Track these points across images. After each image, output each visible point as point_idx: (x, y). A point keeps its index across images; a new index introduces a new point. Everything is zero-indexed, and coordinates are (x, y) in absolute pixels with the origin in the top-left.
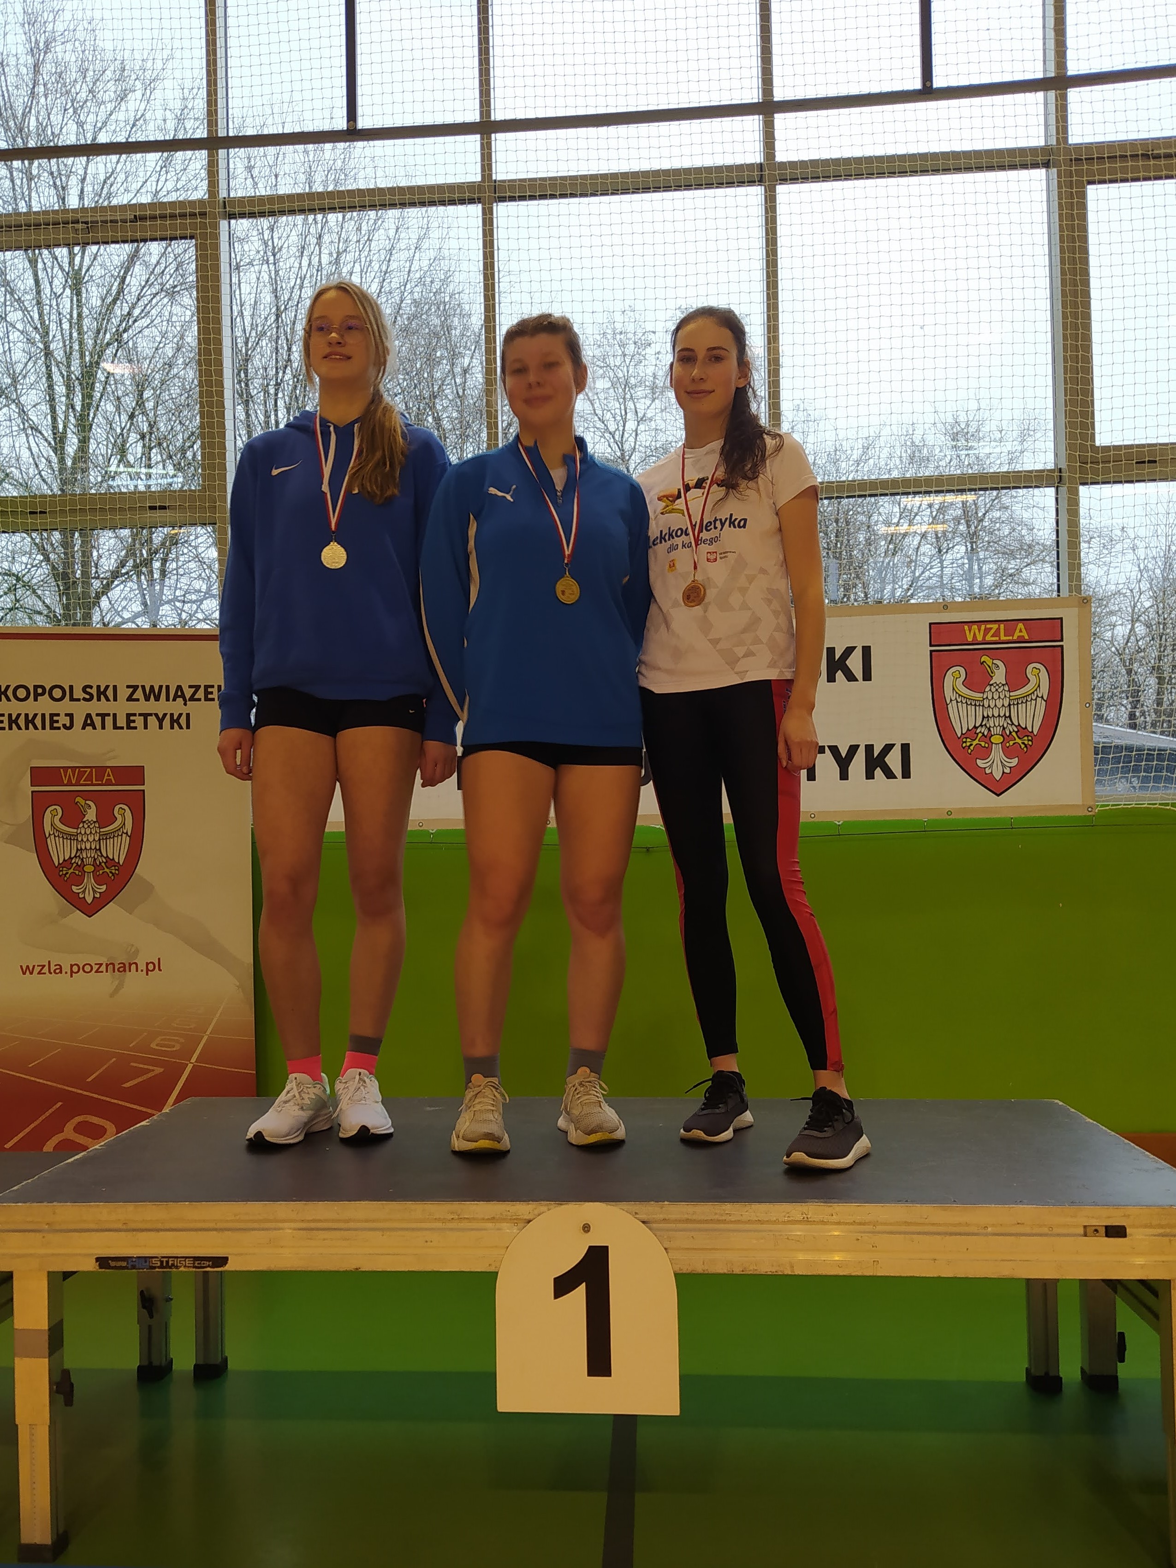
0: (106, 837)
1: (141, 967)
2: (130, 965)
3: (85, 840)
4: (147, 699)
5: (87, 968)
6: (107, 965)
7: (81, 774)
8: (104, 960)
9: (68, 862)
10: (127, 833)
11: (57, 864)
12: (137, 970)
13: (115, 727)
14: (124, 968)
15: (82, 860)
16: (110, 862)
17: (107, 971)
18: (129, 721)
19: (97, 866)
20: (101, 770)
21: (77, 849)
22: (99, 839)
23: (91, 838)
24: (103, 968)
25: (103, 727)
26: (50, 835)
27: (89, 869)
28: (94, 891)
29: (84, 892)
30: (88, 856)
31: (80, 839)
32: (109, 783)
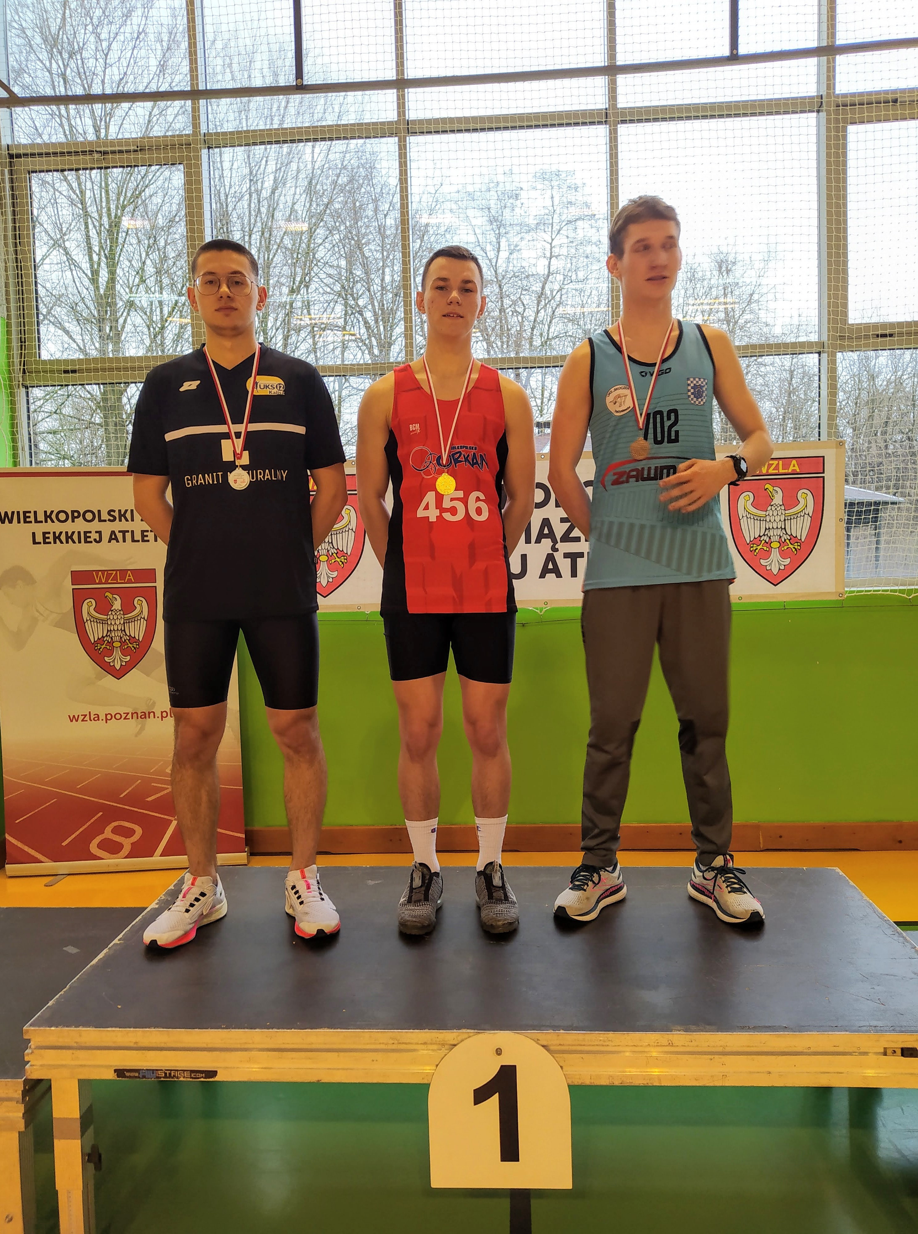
0: (128, 621)
1: (158, 714)
2: (149, 713)
3: (113, 623)
5: (118, 716)
7: (109, 575)
8: (130, 711)
9: (101, 640)
10: (144, 618)
11: (93, 642)
12: (154, 717)
13: (133, 541)
14: (145, 715)
15: (112, 638)
16: (132, 639)
17: (132, 718)
18: (143, 536)
19: (123, 643)
20: (123, 572)
21: (108, 631)
22: (124, 623)
25: (124, 541)
26: (87, 620)
27: (117, 644)
28: (121, 661)
29: (114, 661)
30: (116, 635)
31: (109, 623)
32: (130, 581)
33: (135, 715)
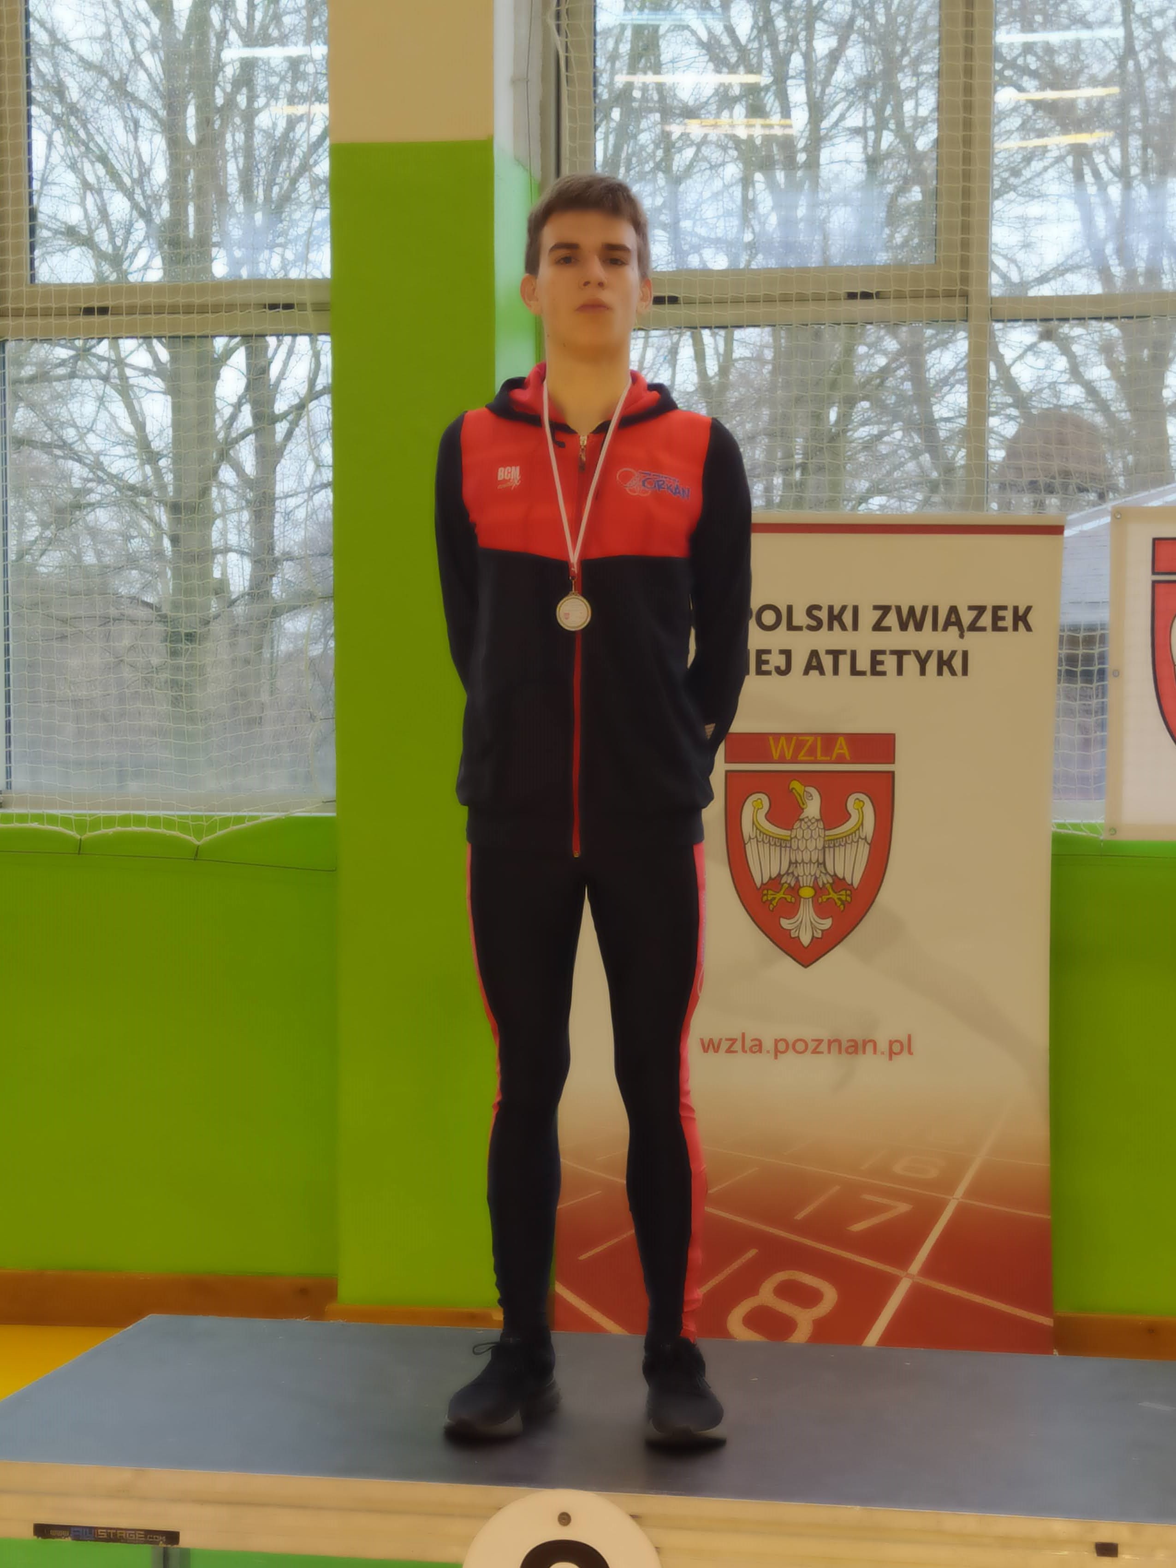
0: (831, 844)
1: (883, 1046)
2: (865, 1043)
3: (802, 847)
4: (904, 627)
5: (800, 1046)
6: (830, 1042)
7: (800, 745)
8: (825, 1034)
9: (775, 883)
10: (865, 839)
11: (759, 884)
12: (875, 1052)
13: (854, 672)
14: (855, 1047)
15: (797, 878)
16: (839, 883)
17: (829, 1052)
18: (875, 662)
19: (819, 890)
20: (829, 739)
21: (790, 863)
22: (824, 848)
23: (811, 845)
24: (824, 1047)
25: (836, 671)
26: (750, 838)
27: (807, 893)
28: (813, 928)
29: (798, 928)
30: (806, 874)
31: (794, 847)
32: (841, 760)
33: (835, 1047)
